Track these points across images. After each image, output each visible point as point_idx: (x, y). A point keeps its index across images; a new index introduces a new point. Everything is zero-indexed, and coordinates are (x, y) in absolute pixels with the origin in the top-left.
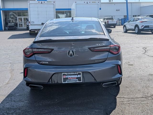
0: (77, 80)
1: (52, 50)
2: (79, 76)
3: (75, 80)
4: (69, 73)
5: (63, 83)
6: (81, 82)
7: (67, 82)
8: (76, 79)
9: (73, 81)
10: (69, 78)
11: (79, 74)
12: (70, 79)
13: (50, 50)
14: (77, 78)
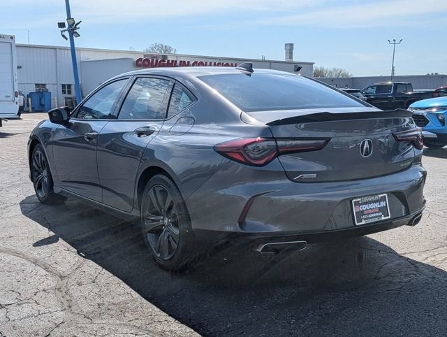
0: (381, 214)
1: (328, 140)
2: (383, 204)
3: (377, 214)
4: (366, 199)
5: (357, 224)
6: (389, 217)
7: (363, 222)
8: (379, 212)
9: (374, 217)
10: (365, 213)
11: (383, 199)
12: (368, 214)
13: (324, 141)
14: (381, 209)
